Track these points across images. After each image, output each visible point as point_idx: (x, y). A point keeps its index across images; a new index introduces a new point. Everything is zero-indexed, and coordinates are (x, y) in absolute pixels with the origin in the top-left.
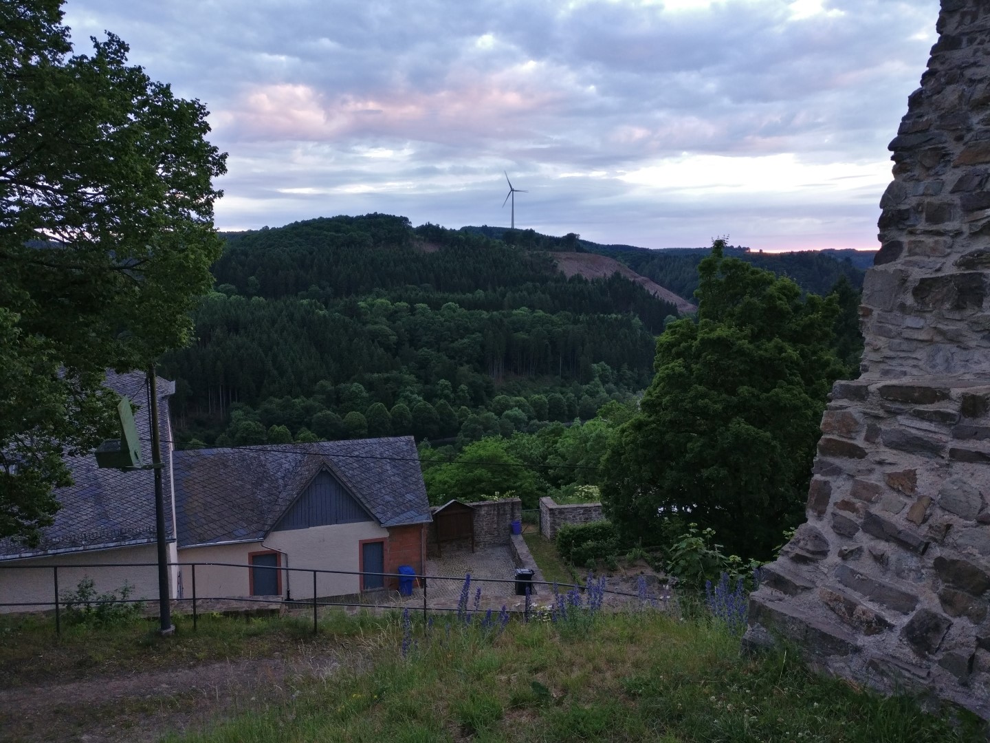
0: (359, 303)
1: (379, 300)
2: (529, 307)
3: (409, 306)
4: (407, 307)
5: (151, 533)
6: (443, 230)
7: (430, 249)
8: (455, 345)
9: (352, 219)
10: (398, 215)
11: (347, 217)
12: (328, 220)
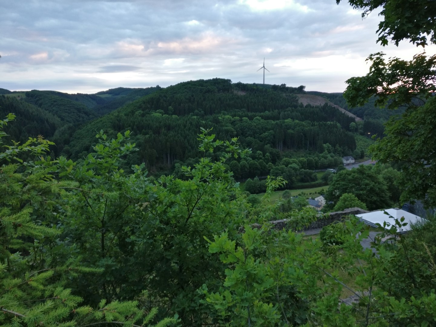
0: (219, 118)
1: (226, 116)
2: (291, 118)
3: (240, 119)
8: (262, 135)
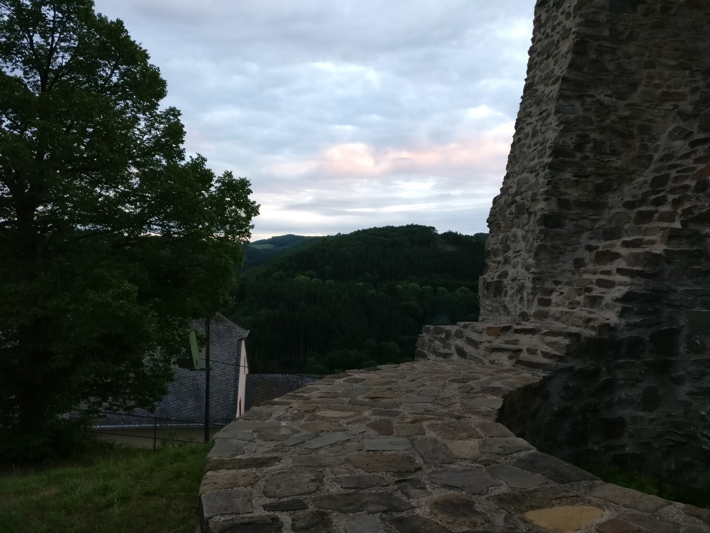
0: (398, 286)
1: (411, 284)
3: (433, 289)
4: (431, 289)
5: (223, 420)
6: (461, 236)
7: (450, 249)
9: (396, 228)
10: (428, 225)
11: (393, 227)
12: (380, 229)
